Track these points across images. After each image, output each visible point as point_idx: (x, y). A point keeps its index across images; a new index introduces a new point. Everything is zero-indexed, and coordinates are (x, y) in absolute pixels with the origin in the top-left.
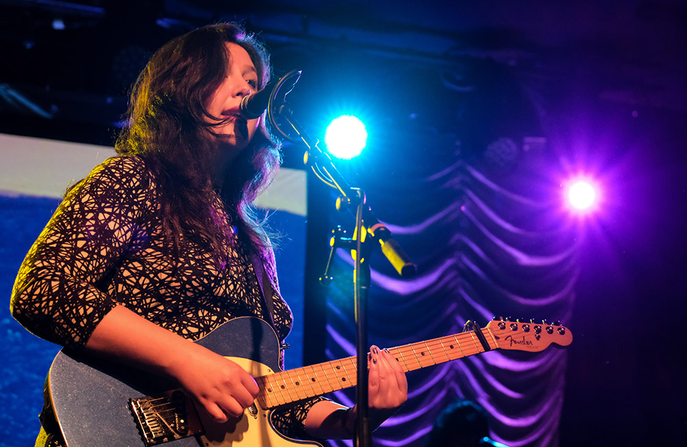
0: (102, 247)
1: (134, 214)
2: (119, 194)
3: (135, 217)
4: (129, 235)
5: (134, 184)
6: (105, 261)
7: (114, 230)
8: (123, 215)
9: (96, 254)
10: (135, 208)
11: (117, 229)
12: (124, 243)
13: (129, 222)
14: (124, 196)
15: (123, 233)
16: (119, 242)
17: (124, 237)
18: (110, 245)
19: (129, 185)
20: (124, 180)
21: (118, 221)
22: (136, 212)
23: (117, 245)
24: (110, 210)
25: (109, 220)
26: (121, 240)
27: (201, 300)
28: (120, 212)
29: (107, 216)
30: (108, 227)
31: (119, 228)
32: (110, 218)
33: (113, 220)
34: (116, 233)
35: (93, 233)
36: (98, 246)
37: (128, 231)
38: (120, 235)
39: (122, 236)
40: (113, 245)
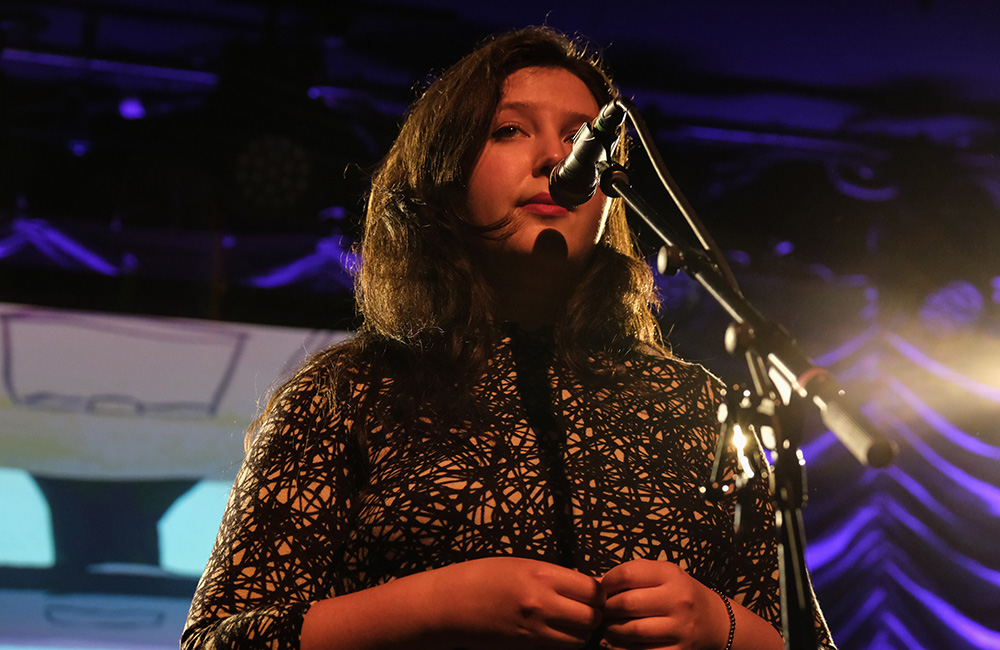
0: (277, 543)
1: (327, 454)
2: (291, 439)
3: (330, 458)
4: (326, 493)
5: (316, 406)
6: (298, 561)
7: (291, 501)
8: (303, 469)
9: (270, 560)
10: (326, 444)
11: (295, 498)
12: (320, 511)
13: (318, 473)
14: (300, 437)
15: (310, 496)
16: (308, 516)
17: (316, 502)
18: (291, 530)
19: (308, 412)
20: (297, 411)
21: (294, 483)
22: (331, 450)
23: (307, 523)
24: (277, 474)
25: (278, 489)
26: (312, 509)
27: (457, 544)
28: (296, 465)
29: (272, 486)
30: (278, 503)
31: (300, 494)
32: (278, 485)
33: (284, 487)
34: (296, 505)
35: (253, 529)
36: (269, 545)
37: (319, 489)
38: (305, 503)
39: (310, 503)
40: (298, 526)
